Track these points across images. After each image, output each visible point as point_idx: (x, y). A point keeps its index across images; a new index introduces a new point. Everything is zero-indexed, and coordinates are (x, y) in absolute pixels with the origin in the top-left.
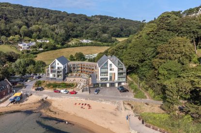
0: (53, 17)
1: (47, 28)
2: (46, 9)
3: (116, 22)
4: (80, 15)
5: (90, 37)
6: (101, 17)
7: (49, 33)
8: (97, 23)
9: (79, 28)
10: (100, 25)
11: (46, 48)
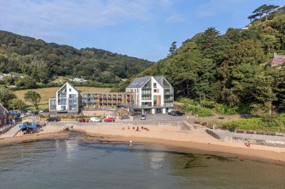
0: (23, 45)
1: (17, 59)
2: (10, 33)
3: (116, 59)
4: (64, 46)
5: (83, 75)
6: (95, 50)
7: (22, 65)
8: (91, 58)
9: (66, 62)
10: (96, 60)
11: (22, 85)
